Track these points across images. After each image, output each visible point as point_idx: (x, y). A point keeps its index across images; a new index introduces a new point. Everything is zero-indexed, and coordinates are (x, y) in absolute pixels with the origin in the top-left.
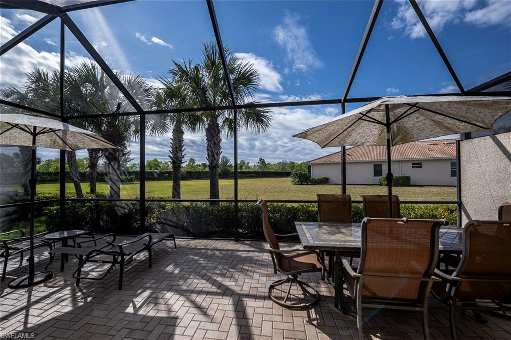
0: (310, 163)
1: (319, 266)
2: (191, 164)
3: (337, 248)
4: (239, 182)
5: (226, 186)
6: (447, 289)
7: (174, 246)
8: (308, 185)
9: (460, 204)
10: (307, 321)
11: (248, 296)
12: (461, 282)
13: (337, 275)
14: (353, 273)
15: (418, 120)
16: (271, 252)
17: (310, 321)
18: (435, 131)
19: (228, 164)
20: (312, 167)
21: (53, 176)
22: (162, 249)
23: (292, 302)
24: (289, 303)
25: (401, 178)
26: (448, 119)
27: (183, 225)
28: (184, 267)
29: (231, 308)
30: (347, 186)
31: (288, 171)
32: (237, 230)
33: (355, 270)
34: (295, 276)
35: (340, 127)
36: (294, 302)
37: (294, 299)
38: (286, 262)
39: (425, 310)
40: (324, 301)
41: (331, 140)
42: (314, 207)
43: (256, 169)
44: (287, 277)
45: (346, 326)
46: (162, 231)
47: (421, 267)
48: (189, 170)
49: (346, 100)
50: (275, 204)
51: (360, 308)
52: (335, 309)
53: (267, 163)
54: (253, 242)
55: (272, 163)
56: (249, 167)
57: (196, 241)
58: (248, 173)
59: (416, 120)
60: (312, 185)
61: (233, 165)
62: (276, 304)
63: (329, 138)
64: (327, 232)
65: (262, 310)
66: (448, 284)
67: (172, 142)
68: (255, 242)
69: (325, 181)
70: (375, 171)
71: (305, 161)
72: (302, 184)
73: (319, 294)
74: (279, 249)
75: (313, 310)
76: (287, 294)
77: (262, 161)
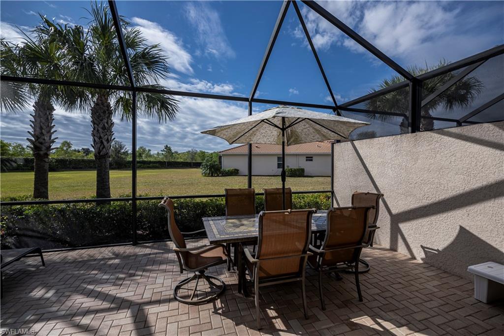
0: (221, 154)
1: (224, 258)
2: (65, 148)
3: (240, 239)
4: (139, 173)
5: (119, 179)
6: (317, 261)
7: (41, 264)
8: (218, 176)
9: (333, 192)
10: (213, 312)
11: (150, 303)
12: (326, 253)
13: (240, 264)
14: (252, 260)
15: (305, 127)
16: (177, 252)
17: (216, 312)
18: (316, 137)
19: (123, 151)
20: (222, 158)
22: (20, 271)
23: (199, 298)
24: (195, 300)
25: (298, 169)
26: (324, 129)
27: (55, 233)
28: (58, 287)
29: (129, 320)
30: (252, 177)
31: (197, 162)
32: (136, 231)
33: (253, 256)
34: (202, 272)
35: (246, 127)
36: (200, 298)
37: (201, 295)
38: (193, 259)
39: (303, 279)
40: (229, 289)
41: (238, 137)
42: (222, 201)
43: (161, 158)
44: (194, 274)
45: (247, 307)
46: (18, 245)
47: (300, 246)
48: (61, 157)
49: (253, 100)
50: (182, 200)
51: (258, 288)
52: (238, 294)
53: (173, 152)
54: (156, 243)
55: (179, 152)
56: (150, 156)
57: (77, 252)
58: (150, 162)
59: (303, 127)
60: (223, 176)
61: (130, 151)
62: (182, 304)
63: (236, 136)
64: (232, 225)
65: (166, 314)
66: (318, 256)
67: (33, 120)
68: (159, 243)
69: (235, 173)
70: (278, 164)
71: (216, 151)
72: (212, 176)
73: (225, 284)
74: (185, 247)
75: (219, 300)
76: (193, 291)
77: (168, 149)
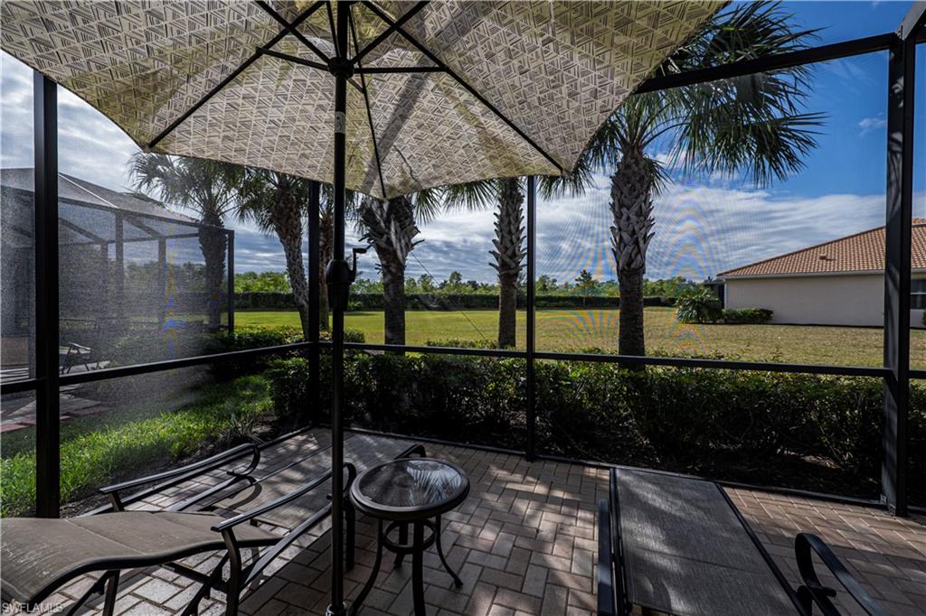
0: (723, 279)
2: (455, 281)
4: (539, 316)
8: (714, 323)
20: (726, 286)
21: (241, 300)
43: (574, 292)
53: (594, 281)
55: (601, 282)
56: (556, 289)
58: (559, 299)
60: (726, 323)
69: (762, 317)
72: (701, 323)
77: (586, 276)
